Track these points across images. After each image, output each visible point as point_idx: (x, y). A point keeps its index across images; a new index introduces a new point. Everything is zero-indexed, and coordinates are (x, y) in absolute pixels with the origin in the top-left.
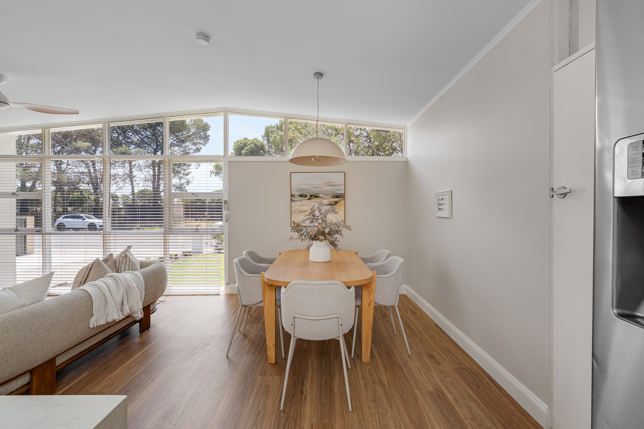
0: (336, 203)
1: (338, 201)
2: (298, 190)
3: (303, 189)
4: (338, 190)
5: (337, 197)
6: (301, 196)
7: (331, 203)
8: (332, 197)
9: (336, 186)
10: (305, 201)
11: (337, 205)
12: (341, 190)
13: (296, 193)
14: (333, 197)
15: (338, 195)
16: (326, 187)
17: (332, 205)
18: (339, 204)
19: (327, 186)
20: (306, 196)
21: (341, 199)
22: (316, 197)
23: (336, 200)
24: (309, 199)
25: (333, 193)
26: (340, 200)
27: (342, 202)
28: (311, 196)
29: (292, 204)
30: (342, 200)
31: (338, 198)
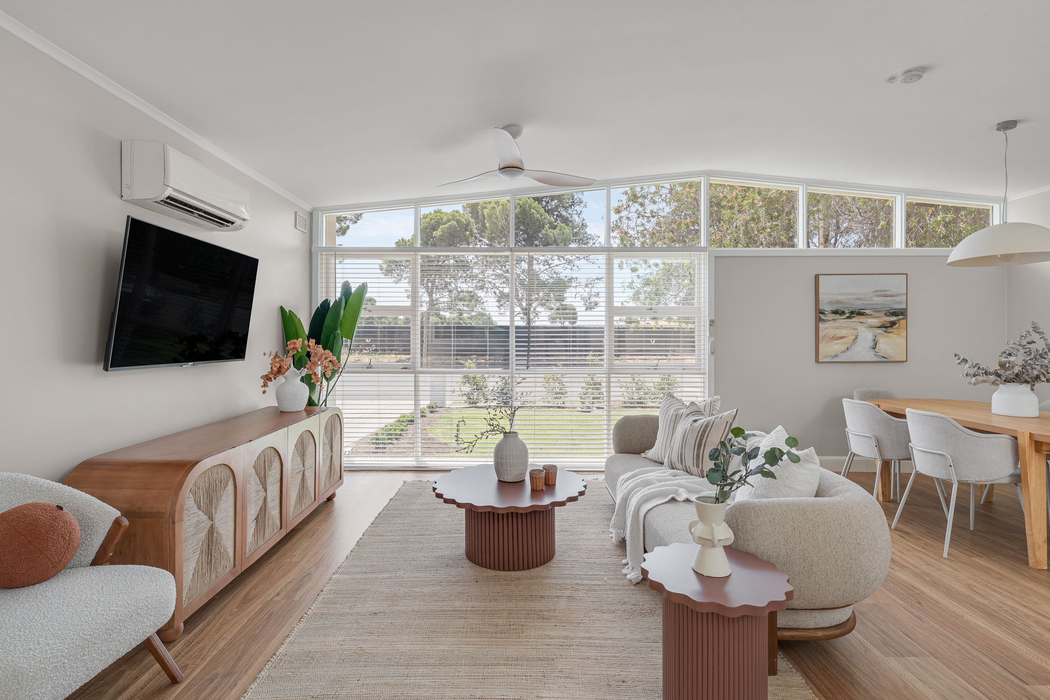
0: (893, 324)
1: (897, 322)
2: (831, 303)
3: (838, 302)
4: (896, 303)
5: (894, 314)
6: (835, 312)
7: (884, 324)
8: (886, 314)
9: (892, 296)
10: (841, 321)
11: (894, 327)
12: (901, 303)
13: (827, 308)
14: (888, 314)
15: (895, 312)
16: (875, 299)
17: (886, 327)
18: (897, 325)
19: (878, 296)
20: (843, 313)
21: (900, 317)
22: (860, 313)
23: (893, 319)
24: (848, 318)
25: (888, 309)
26: (899, 320)
27: (903, 322)
28: (852, 313)
29: (821, 325)
30: (903, 319)
31: (896, 316)
